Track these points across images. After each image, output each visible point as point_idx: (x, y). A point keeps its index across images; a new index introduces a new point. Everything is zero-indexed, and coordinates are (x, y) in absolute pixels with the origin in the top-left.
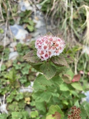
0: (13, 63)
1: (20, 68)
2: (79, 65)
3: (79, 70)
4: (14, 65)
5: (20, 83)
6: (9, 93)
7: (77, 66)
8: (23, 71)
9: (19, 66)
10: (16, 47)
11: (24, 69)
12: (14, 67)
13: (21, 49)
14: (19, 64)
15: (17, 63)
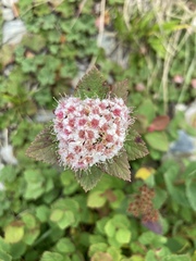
0: (14, 55)
1: (33, 69)
2: (175, 63)
3: (172, 73)
4: (18, 60)
5: (37, 103)
6: (14, 125)
7: (171, 66)
8: (42, 76)
9: (31, 64)
10: (17, 6)
11: (42, 71)
12: (19, 65)
13: (31, 15)
14: (30, 56)
15: (25, 55)
